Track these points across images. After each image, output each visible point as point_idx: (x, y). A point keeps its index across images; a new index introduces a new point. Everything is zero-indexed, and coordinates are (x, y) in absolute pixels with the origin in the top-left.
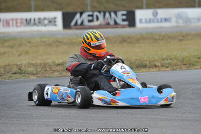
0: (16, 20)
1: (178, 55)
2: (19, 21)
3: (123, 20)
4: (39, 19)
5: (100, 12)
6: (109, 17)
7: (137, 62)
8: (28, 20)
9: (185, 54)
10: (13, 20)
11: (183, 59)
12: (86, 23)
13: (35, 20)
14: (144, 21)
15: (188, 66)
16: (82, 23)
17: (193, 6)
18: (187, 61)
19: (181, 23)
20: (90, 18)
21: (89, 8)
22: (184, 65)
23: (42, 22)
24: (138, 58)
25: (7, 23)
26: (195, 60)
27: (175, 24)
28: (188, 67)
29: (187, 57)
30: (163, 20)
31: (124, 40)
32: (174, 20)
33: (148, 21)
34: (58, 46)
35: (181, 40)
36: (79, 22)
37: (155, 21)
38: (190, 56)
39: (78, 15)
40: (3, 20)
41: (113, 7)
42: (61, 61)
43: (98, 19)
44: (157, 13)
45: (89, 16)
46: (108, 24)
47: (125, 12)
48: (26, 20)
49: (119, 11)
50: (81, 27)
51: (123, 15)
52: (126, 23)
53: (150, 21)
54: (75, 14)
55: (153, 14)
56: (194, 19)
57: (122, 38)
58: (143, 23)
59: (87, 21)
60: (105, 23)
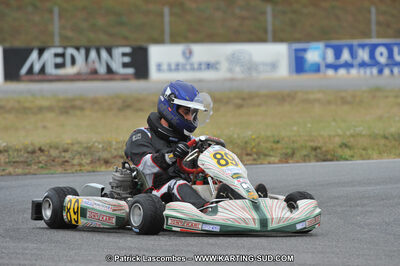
1: (235, 136)
3: (125, 65)
5: (78, 49)
6: (97, 59)
9: (250, 133)
11: (246, 143)
12: (51, 70)
14: (165, 67)
15: (255, 156)
16: (43, 70)
17: (262, 40)
18: (254, 147)
19: (238, 72)
20: (59, 60)
21: (57, 40)
22: (248, 155)
26: (268, 145)
27: (228, 75)
28: (255, 160)
29: (254, 140)
30: (203, 67)
31: (127, 105)
32: (224, 66)
33: (173, 67)
35: (240, 107)
36: (37, 68)
37: (188, 67)
38: (258, 137)
39: (34, 55)
41: (104, 39)
42: (4, 144)
43: (73, 62)
44: (191, 53)
45: (57, 55)
46: (95, 72)
47: (127, 50)
49: (118, 46)
50: (40, 77)
51: (124, 55)
52: (130, 71)
53: (178, 67)
54: (27, 52)
55: (184, 53)
56: (264, 64)
57: (124, 101)
58: (164, 71)
59: (53, 66)
60: (89, 71)
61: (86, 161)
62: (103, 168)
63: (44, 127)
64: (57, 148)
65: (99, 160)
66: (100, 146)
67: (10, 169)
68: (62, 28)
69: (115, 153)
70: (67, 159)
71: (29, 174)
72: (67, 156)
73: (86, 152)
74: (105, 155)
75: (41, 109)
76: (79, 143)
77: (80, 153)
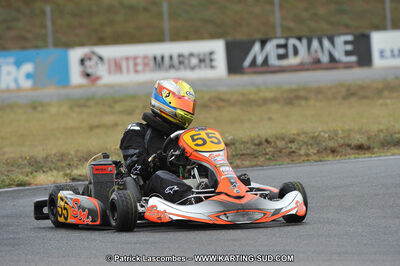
0: (135, 58)
2: (139, 61)
3: (348, 53)
4: (180, 56)
5: (300, 39)
6: (319, 48)
7: (382, 135)
8: (159, 59)
10: (127, 59)
12: (274, 61)
13: (171, 57)
14: (388, 53)
16: (266, 61)
20: (282, 51)
21: (279, 31)
23: (186, 62)
24: (382, 127)
25: (117, 66)
31: (351, 93)
33: (396, 53)
34: (219, 108)
36: (260, 60)
39: (257, 47)
40: (109, 60)
41: (325, 28)
42: (230, 138)
43: (296, 52)
45: (279, 46)
46: (318, 61)
47: (349, 38)
48: (155, 58)
49: (340, 35)
50: (265, 68)
51: (346, 43)
52: (353, 59)
54: (251, 44)
57: (348, 90)
58: (386, 58)
59: (276, 57)
60: (312, 60)
61: (312, 151)
62: (330, 158)
63: (270, 119)
64: (283, 139)
65: (326, 149)
66: (326, 135)
67: (238, 162)
68: (283, 18)
69: (342, 142)
70: (293, 149)
71: (257, 166)
72: (294, 146)
73: (311, 142)
74: (331, 144)
75: (265, 101)
76: (305, 133)
77: (307, 144)
